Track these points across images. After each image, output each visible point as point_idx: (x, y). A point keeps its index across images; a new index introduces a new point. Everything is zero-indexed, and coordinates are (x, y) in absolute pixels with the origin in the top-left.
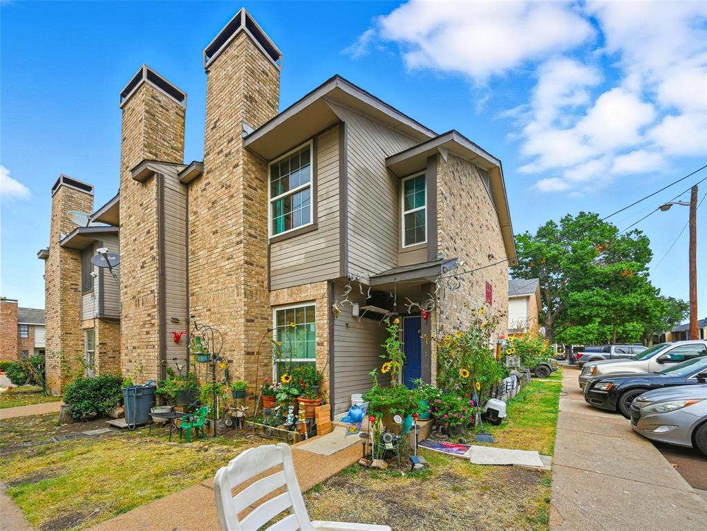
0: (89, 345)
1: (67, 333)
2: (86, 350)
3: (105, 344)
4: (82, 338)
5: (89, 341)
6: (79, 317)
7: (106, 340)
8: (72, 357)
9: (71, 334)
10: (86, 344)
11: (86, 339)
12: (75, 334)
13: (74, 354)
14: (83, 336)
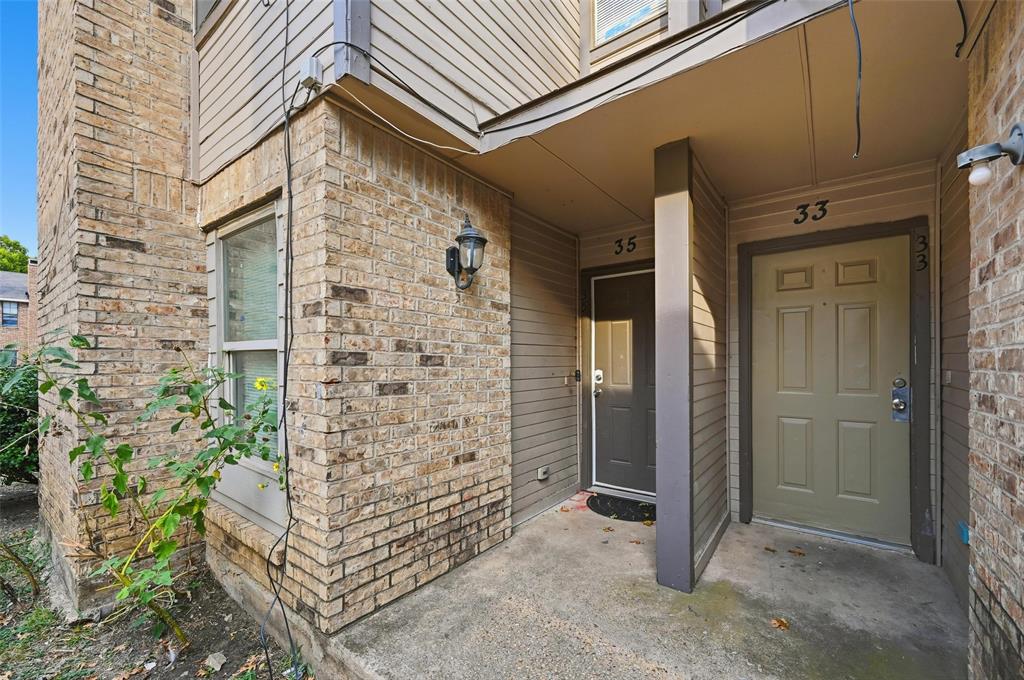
0: (231, 315)
1: (114, 242)
2: (215, 341)
3: (358, 295)
4: (197, 279)
5: (231, 295)
6: (183, 160)
7: (362, 273)
8: (143, 381)
9: (138, 246)
10: (216, 312)
11: (214, 285)
12: (162, 252)
13: (157, 358)
14: (201, 269)
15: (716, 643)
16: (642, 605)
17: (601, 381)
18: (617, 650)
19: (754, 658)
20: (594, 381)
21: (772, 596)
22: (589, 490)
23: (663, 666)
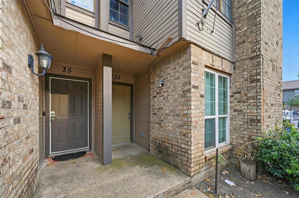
15: (126, 167)
16: (107, 171)
17: (54, 115)
18: (114, 179)
19: (132, 165)
20: (50, 116)
21: (123, 157)
22: (49, 157)
23: (123, 176)
